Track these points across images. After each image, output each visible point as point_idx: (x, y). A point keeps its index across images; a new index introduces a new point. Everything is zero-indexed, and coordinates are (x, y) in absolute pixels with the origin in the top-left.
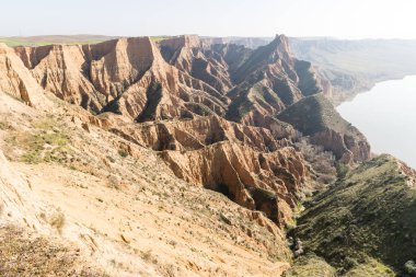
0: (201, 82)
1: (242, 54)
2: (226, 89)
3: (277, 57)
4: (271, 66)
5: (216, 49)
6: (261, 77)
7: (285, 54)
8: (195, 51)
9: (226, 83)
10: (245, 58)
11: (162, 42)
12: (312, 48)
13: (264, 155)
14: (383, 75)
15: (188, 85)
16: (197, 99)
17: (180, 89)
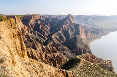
0: (36, 32)
2: (47, 35)
3: (67, 23)
5: (46, 20)
8: (37, 20)
9: (47, 32)
10: (56, 23)
11: (23, 17)
15: (31, 33)
16: (33, 38)
17: (27, 34)
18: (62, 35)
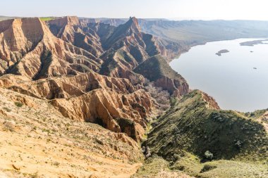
0: (81, 49)
1: (108, 30)
2: (99, 54)
3: (131, 32)
4: (128, 38)
5: (91, 26)
6: (122, 45)
7: (136, 30)
8: (76, 28)
9: (99, 49)
10: (111, 32)
11: (50, 21)
12: (154, 26)
13: (125, 96)
14: (195, 42)
15: (72, 52)
16: (79, 61)
17: (66, 54)
18: (128, 54)
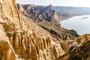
0: (31, 14)
1: (43, 9)
2: (37, 15)
3: (48, 9)
4: (46, 11)
6: (43, 13)
7: (51, 9)
8: (32, 8)
12: (64, 9)
15: (28, 14)
17: (25, 14)
18: (45, 15)
